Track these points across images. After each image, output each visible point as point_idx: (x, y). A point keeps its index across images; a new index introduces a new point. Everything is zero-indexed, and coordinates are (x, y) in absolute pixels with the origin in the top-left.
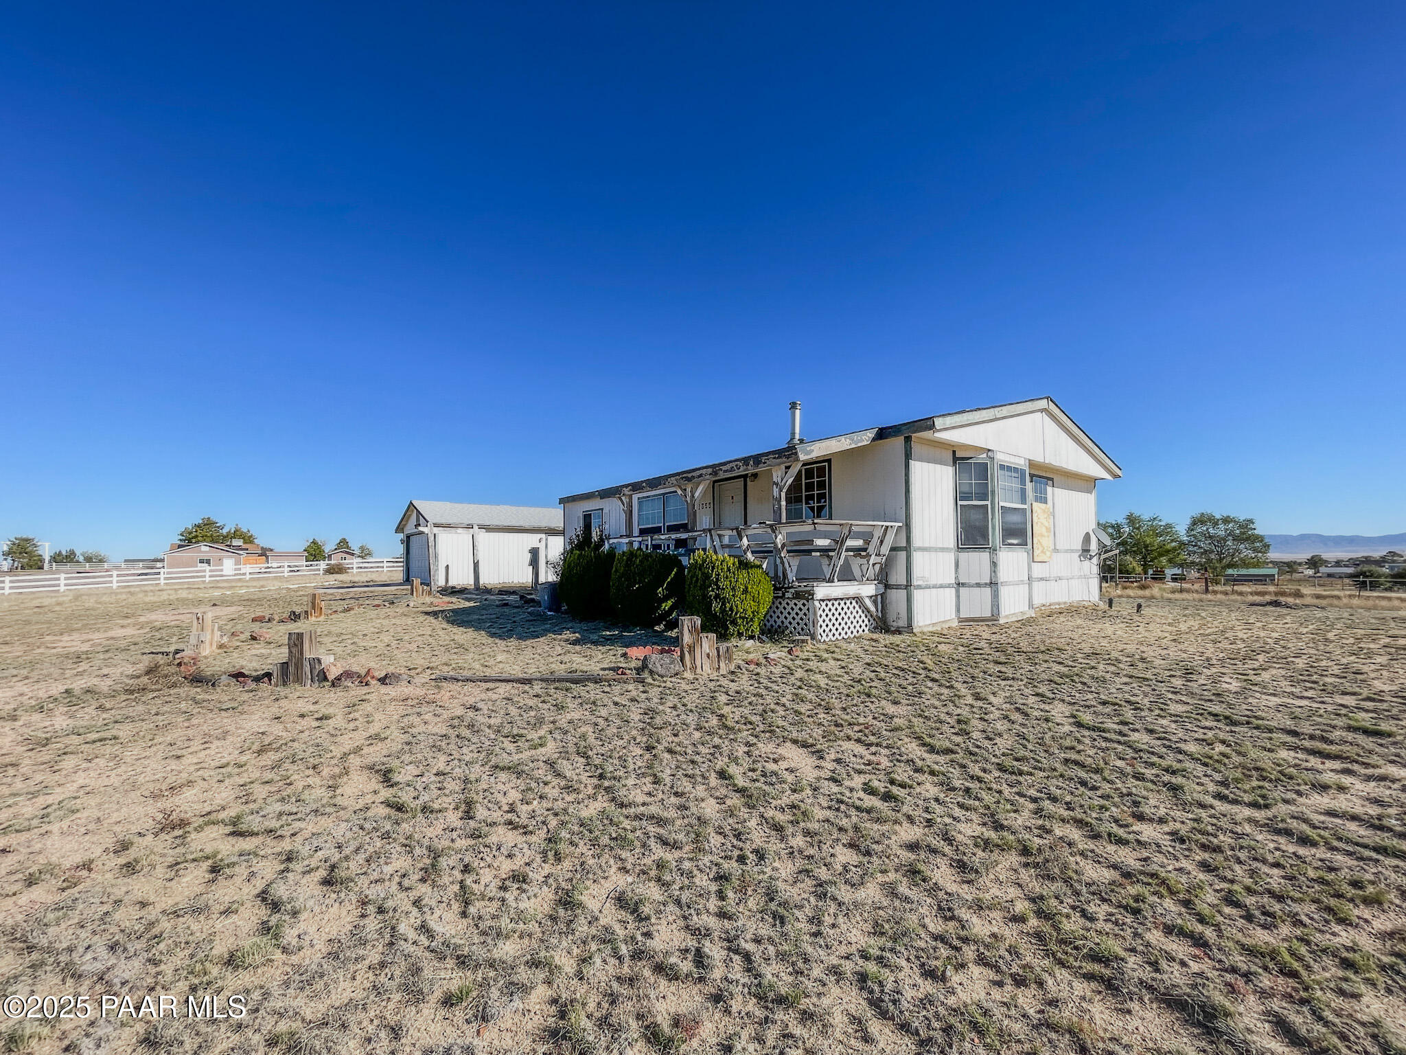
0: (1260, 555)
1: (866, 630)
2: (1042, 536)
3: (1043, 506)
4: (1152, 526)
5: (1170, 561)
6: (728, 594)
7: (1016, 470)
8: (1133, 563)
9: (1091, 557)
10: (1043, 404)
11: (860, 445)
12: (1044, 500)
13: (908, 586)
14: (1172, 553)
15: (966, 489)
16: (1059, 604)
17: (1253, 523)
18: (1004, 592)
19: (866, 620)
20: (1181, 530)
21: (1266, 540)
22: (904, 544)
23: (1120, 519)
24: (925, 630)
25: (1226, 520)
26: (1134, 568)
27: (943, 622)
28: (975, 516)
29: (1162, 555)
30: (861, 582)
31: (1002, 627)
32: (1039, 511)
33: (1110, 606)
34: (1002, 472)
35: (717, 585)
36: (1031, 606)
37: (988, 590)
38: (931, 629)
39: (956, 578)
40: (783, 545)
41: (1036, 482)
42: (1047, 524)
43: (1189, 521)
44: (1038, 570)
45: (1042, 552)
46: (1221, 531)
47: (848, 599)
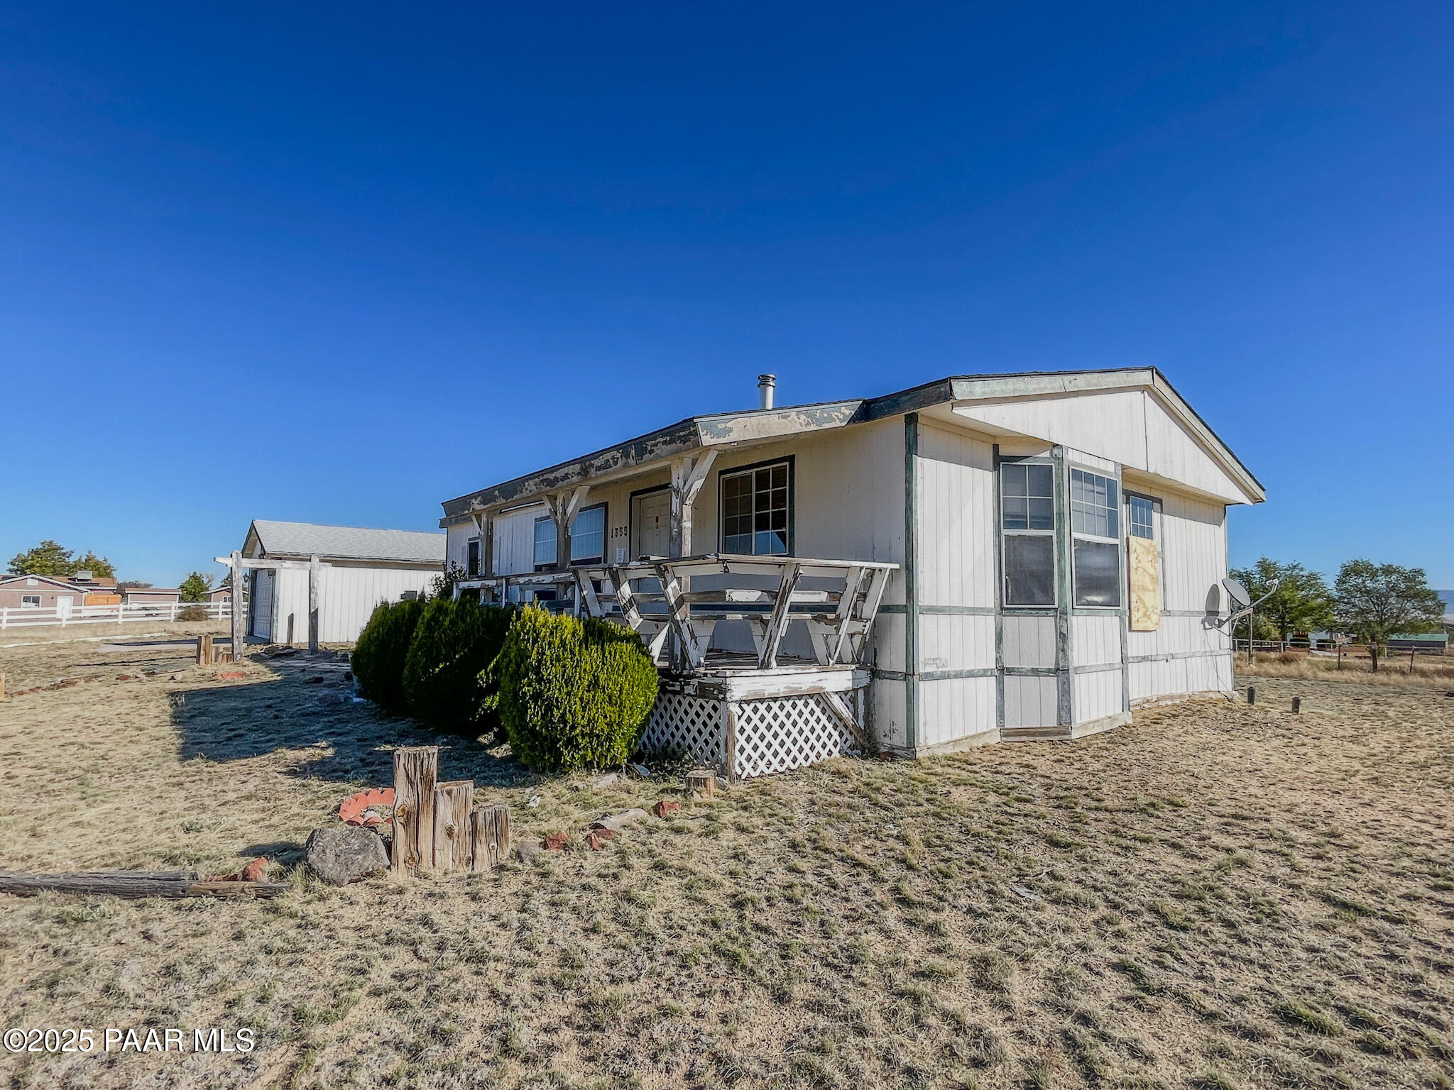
0: (1433, 616)
1: (836, 751)
2: (1144, 589)
3: (1145, 542)
4: (1291, 576)
5: (1315, 623)
6: (556, 691)
7: (1100, 481)
8: (1268, 625)
9: (1221, 623)
10: (1144, 377)
11: (827, 426)
12: (1147, 533)
13: (908, 675)
14: (1318, 615)
15: (1015, 509)
16: (1171, 697)
17: (1423, 575)
18: (1080, 684)
19: (836, 735)
20: (1329, 582)
21: (1440, 598)
22: (902, 600)
23: (1251, 566)
24: (940, 753)
25: (1388, 571)
26: (1269, 632)
27: (973, 737)
28: (1030, 556)
29: (1305, 615)
30: (824, 667)
31: (1076, 746)
32: (1139, 550)
33: (1251, 700)
34: (1078, 484)
35: (538, 673)
36: (1126, 705)
37: (1052, 682)
38: (949, 751)
39: (998, 660)
40: (681, 601)
41: (1135, 504)
42: (1151, 571)
43: (1338, 571)
44: (1137, 645)
45: (1145, 615)
46: (1381, 583)
47: (800, 697)
